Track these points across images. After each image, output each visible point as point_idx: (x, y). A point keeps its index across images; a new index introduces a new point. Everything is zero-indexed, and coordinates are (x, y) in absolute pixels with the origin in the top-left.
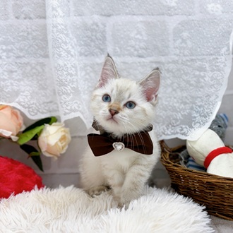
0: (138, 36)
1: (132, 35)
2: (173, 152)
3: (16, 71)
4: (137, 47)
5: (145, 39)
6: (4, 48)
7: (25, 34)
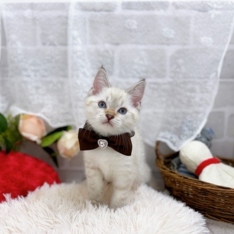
1: (136, 61)
3: (41, 88)
5: (147, 64)
7: (50, 58)
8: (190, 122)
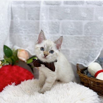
1: (69, 27)
2: (82, 70)
3: (27, 38)
5: (74, 28)
7: (31, 25)
8: (92, 54)
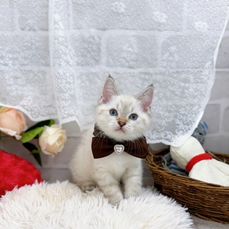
0: (130, 49)
1: (125, 48)
2: (157, 155)
3: (20, 78)
4: (128, 59)
5: (136, 51)
6: (11, 56)
7: (30, 45)
8: (183, 115)
